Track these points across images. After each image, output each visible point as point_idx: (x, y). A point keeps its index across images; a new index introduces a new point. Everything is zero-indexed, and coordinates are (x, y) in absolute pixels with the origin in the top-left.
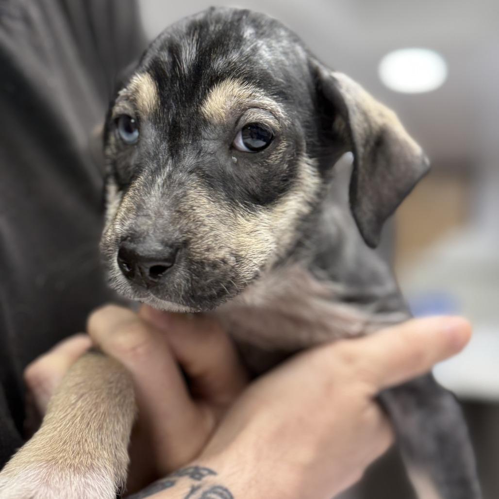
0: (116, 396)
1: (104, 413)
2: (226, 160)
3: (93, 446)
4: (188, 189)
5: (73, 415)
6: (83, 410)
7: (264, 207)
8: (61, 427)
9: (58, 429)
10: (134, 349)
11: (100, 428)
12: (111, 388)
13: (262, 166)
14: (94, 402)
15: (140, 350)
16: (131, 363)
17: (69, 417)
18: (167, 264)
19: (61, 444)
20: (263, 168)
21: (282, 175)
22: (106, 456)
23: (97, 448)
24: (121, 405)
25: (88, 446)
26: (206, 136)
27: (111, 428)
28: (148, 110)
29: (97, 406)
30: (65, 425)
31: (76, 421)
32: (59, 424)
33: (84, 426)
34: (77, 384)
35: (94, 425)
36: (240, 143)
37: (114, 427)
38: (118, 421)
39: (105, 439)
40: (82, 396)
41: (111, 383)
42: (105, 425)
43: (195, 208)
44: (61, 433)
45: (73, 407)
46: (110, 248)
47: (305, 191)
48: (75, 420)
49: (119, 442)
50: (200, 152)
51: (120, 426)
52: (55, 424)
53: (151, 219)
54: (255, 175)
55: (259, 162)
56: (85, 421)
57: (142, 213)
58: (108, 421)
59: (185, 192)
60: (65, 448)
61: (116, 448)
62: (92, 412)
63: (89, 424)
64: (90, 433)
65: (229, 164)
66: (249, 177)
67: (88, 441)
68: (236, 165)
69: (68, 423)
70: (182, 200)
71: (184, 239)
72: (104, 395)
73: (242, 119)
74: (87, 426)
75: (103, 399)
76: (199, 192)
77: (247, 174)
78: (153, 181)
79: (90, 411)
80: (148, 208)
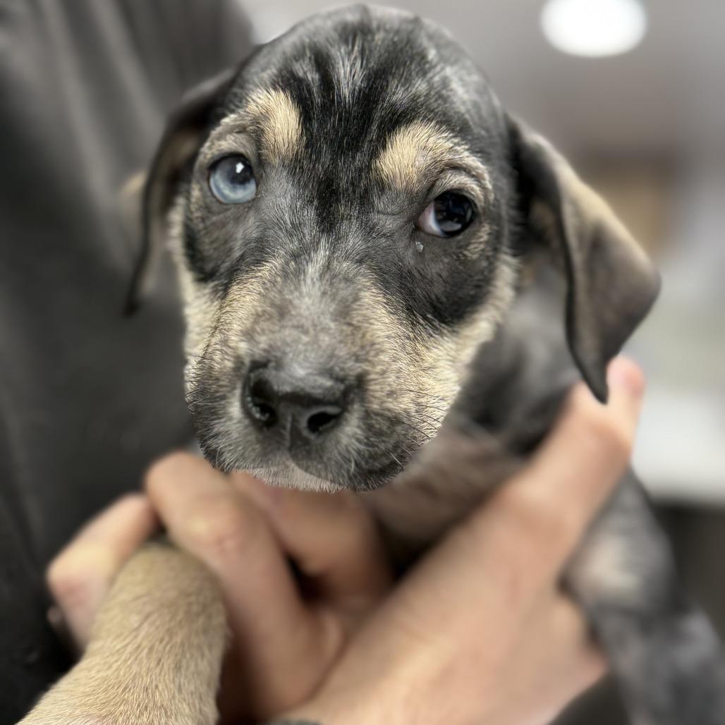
0: (198, 615)
1: (182, 644)
2: (407, 247)
3: (167, 697)
4: (359, 290)
5: (136, 646)
6: (150, 638)
7: (450, 329)
8: (119, 663)
9: (115, 666)
10: (220, 541)
11: (178, 668)
12: (190, 604)
13: (457, 260)
14: (167, 627)
15: (230, 544)
16: (216, 562)
17: (129, 649)
18: (331, 410)
19: (120, 690)
20: (457, 263)
21: (477, 278)
22: (187, 711)
23: (174, 697)
24: (205, 631)
25: (160, 695)
26: (381, 207)
27: (192, 668)
28: (283, 151)
29: (170, 633)
30: (126, 661)
31: (141, 656)
32: (115, 658)
33: (153, 665)
34: (137, 598)
35: (168, 663)
36: (431, 222)
37: (196, 665)
38: (203, 656)
39: (184, 685)
40: (147, 616)
41: (189, 595)
42: (184, 662)
43: (372, 321)
44: (119, 673)
45: (134, 634)
46: (221, 383)
47: (497, 308)
48: (139, 654)
49: (203, 689)
50: (369, 230)
51: (205, 662)
52: (108, 657)
53: (306, 332)
54: (444, 274)
55: (454, 253)
56: (154, 656)
57: (290, 324)
58: (188, 656)
59: (357, 294)
60: (126, 697)
61: (201, 698)
62: (164, 642)
63: (160, 660)
64: (163, 674)
65: (410, 252)
66: (435, 276)
67: (160, 688)
68: (420, 255)
69: (129, 658)
70: (355, 306)
71: (359, 370)
72: (180, 616)
73: (438, 183)
74: (158, 664)
75: (180, 622)
76: (374, 296)
77: (433, 271)
78: (300, 272)
79: (161, 641)
80: (300, 315)
